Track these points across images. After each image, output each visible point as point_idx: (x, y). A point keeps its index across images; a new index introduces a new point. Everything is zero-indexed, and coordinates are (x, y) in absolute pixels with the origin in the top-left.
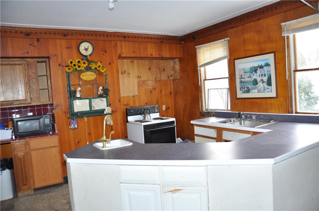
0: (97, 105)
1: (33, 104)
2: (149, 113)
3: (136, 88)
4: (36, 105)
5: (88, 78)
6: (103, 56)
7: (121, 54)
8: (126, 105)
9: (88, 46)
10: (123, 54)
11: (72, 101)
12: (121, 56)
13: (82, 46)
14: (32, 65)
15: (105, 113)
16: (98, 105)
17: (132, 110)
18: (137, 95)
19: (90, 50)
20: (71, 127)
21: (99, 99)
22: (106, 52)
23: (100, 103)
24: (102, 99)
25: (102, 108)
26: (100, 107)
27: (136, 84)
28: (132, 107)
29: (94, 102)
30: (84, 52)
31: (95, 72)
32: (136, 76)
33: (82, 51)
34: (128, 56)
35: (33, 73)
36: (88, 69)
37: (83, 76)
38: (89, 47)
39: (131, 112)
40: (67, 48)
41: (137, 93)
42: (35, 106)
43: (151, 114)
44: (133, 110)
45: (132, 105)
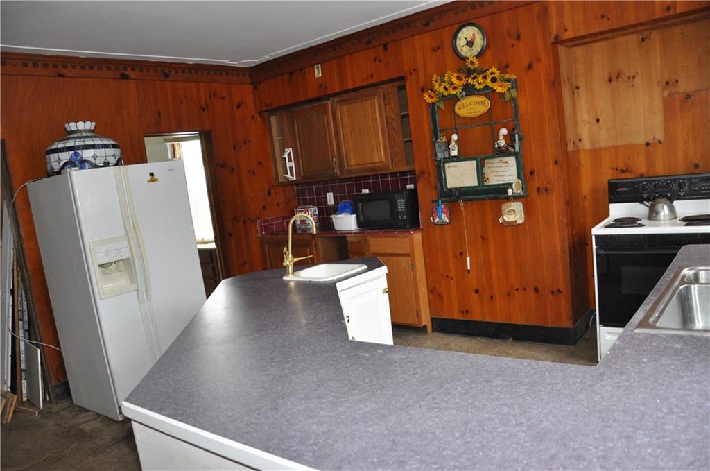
0: (495, 174)
1: (395, 170)
2: (671, 200)
3: (659, 119)
4: (399, 172)
5: (470, 111)
6: (512, 49)
7: (560, 35)
8: (623, 171)
9: (474, 35)
10: (566, 30)
11: (442, 165)
12: (560, 39)
13: (460, 39)
14: (390, 95)
15: (510, 192)
16: (498, 174)
17: (625, 185)
18: (660, 142)
19: (479, 42)
20: (434, 220)
21: (498, 159)
22: (518, 38)
23: (502, 169)
24: (505, 159)
25: (506, 180)
26: (501, 178)
27: (658, 104)
28: (642, 176)
29: (490, 165)
30: (464, 51)
31: (486, 95)
32: (658, 82)
33: (462, 50)
34: (582, 33)
35: (393, 111)
36: (470, 90)
37: (460, 108)
38: (476, 35)
39: (618, 192)
40: (435, 50)
41: (659, 135)
42: (406, 172)
43: (676, 203)
44: (628, 187)
45: (643, 170)
